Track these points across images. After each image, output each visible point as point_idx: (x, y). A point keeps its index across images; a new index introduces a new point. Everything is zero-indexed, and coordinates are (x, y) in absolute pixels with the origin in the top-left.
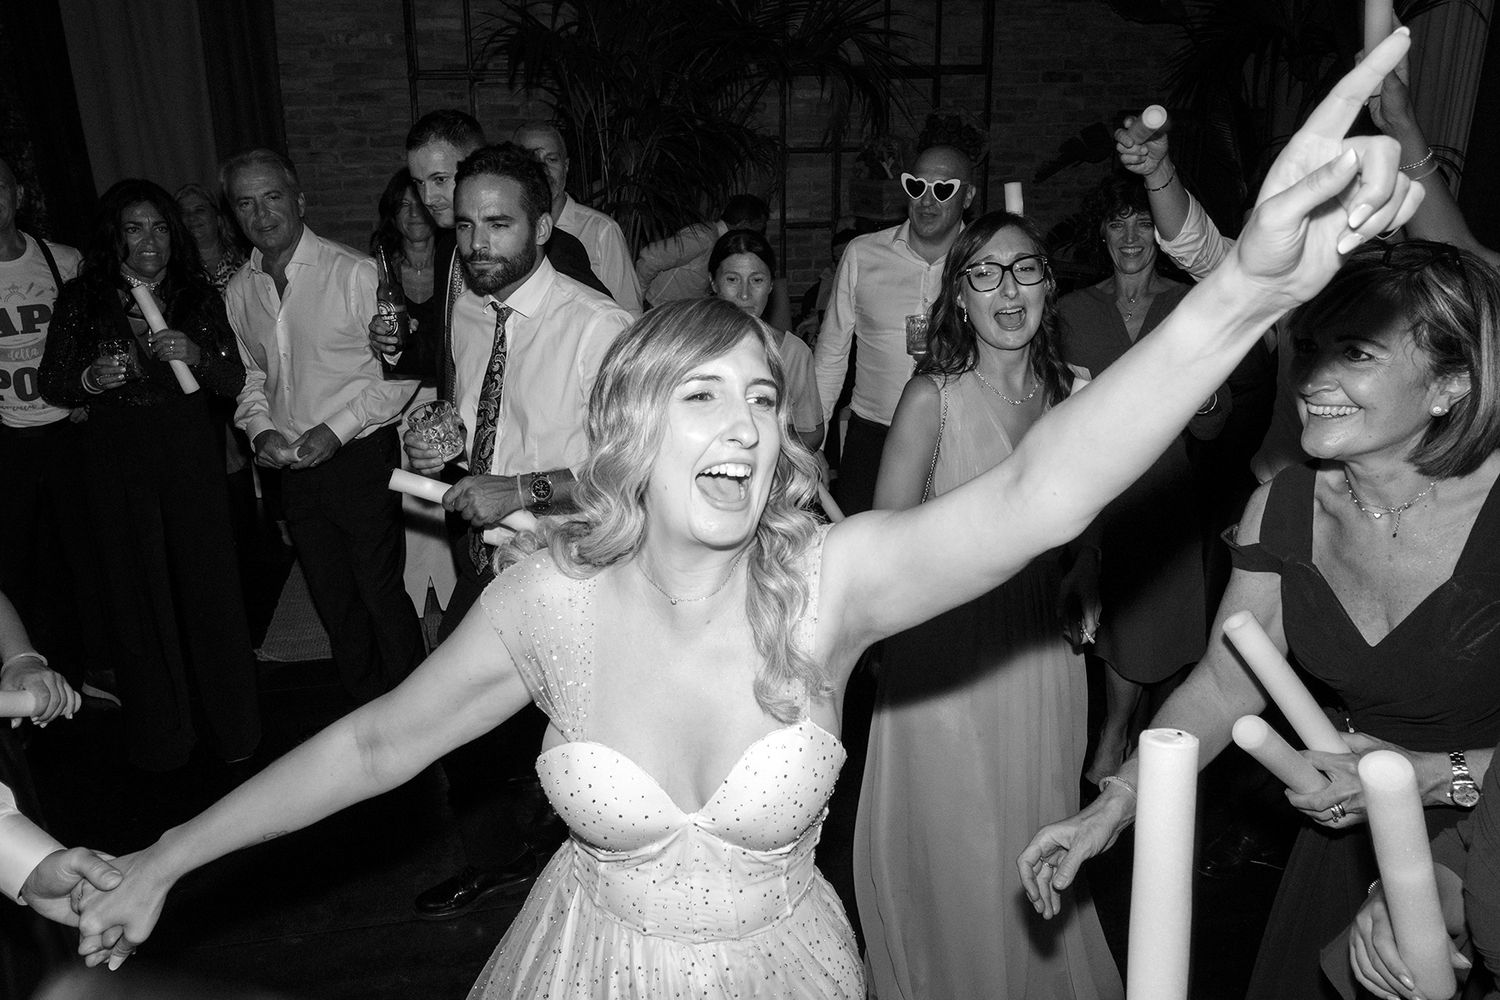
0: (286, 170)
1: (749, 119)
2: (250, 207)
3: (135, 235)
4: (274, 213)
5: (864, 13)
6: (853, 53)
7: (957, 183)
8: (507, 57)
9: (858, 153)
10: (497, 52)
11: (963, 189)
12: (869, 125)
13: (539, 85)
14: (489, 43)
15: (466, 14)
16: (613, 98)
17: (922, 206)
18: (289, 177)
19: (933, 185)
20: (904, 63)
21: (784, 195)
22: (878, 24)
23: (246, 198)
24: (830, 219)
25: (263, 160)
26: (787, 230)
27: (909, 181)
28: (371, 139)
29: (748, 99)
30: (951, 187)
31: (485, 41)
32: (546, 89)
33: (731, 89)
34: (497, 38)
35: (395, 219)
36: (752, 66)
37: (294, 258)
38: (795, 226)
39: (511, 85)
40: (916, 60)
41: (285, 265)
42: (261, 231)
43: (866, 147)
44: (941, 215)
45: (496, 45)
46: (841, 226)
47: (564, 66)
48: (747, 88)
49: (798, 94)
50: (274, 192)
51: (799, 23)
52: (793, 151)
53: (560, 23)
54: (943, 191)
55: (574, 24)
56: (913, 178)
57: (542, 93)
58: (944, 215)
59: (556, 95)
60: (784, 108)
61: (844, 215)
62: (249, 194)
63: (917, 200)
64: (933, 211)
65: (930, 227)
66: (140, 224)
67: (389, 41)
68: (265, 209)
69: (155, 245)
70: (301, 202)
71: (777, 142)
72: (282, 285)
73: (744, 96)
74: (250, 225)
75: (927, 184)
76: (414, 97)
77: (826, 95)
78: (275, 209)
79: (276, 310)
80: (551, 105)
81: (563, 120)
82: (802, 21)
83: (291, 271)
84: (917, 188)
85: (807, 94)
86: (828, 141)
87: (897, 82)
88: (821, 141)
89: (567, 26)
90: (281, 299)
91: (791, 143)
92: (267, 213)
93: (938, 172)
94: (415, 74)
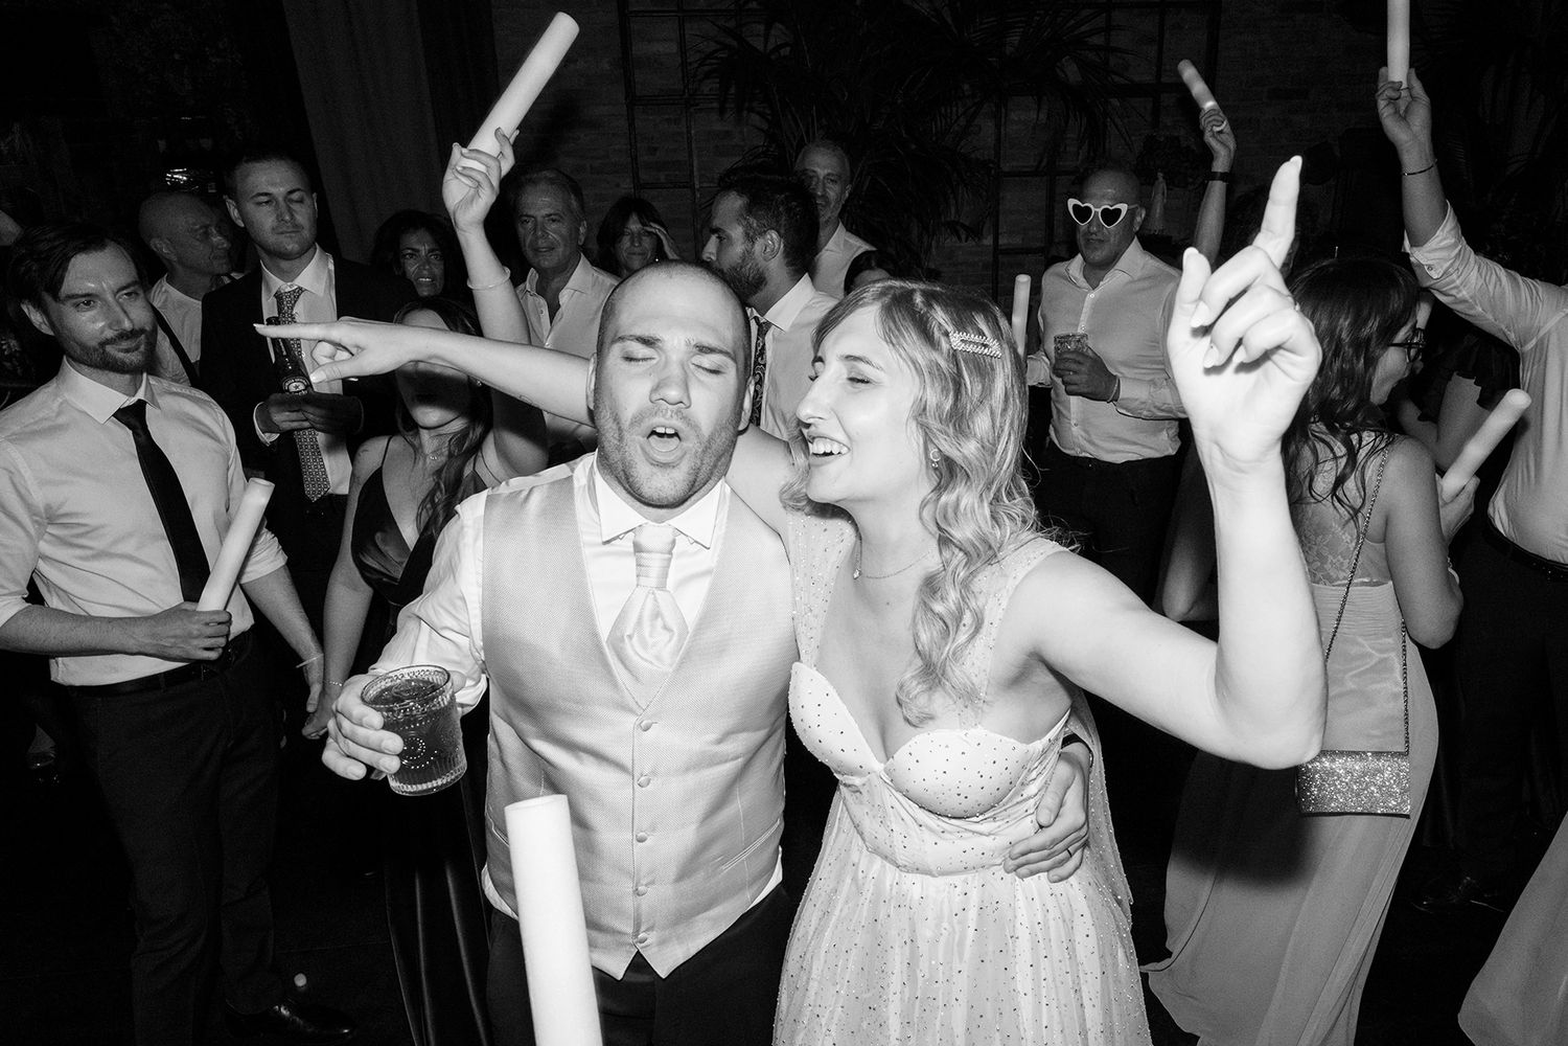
0: (572, 196)
1: (962, 143)
2: (530, 225)
3: (412, 261)
4: (552, 236)
5: (1083, 29)
6: (1071, 72)
7: (1124, 207)
8: (718, 80)
9: (1073, 178)
10: (707, 76)
11: (1131, 213)
12: (1085, 147)
13: (751, 110)
14: (700, 65)
15: (682, 36)
16: (824, 122)
17: (1089, 233)
18: (574, 204)
19: (1100, 210)
20: (1122, 81)
21: (998, 220)
22: (1097, 40)
23: (527, 216)
24: (1043, 245)
25: (552, 181)
26: (1000, 256)
27: (1075, 207)
28: (591, 166)
29: (962, 121)
30: (1119, 211)
31: (696, 65)
32: (758, 113)
33: (946, 110)
34: (708, 61)
35: (614, 247)
36: (966, 87)
37: (569, 284)
38: (1008, 252)
39: (722, 111)
40: (1137, 79)
41: (559, 290)
42: (537, 250)
43: (1082, 170)
44: (1109, 241)
45: (706, 68)
46: (1054, 252)
47: (775, 89)
48: (961, 111)
49: (1014, 116)
50: (555, 215)
51: (1015, 39)
52: (1009, 174)
53: (770, 47)
54: (1110, 216)
55: (786, 45)
56: (1080, 203)
57: (755, 119)
58: (1112, 239)
59: (767, 120)
60: (999, 129)
61: (1057, 240)
62: (531, 213)
63: (1083, 225)
64: (1100, 237)
65: (1099, 253)
66: (418, 251)
67: (607, 66)
68: (544, 230)
69: (430, 270)
70: (582, 230)
71: (991, 165)
72: (554, 309)
73: (958, 117)
74: (527, 243)
75: (1093, 210)
76: (631, 125)
77: (1043, 116)
78: (555, 232)
79: (546, 334)
80: (762, 130)
81: (774, 145)
82: (1018, 38)
83: (565, 297)
84: (1083, 213)
85: (1024, 116)
86: (1044, 164)
87: (1115, 102)
88: (1035, 164)
89: (778, 48)
90: (551, 322)
91: (1006, 167)
92: (545, 235)
93: (1105, 196)
94: (633, 100)
